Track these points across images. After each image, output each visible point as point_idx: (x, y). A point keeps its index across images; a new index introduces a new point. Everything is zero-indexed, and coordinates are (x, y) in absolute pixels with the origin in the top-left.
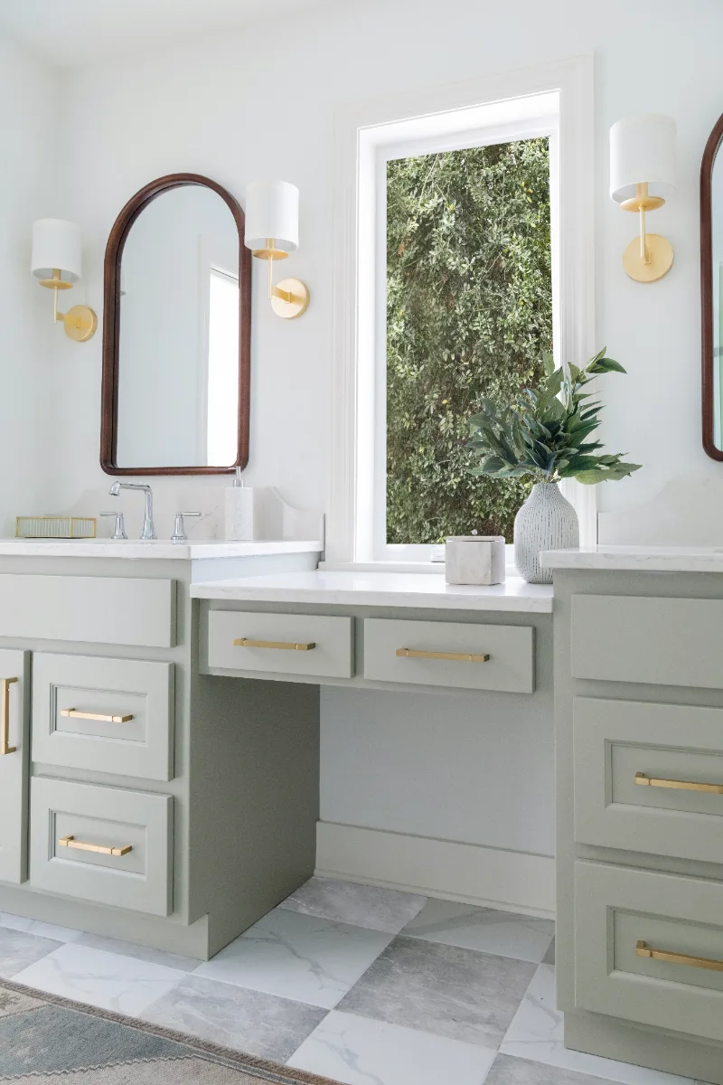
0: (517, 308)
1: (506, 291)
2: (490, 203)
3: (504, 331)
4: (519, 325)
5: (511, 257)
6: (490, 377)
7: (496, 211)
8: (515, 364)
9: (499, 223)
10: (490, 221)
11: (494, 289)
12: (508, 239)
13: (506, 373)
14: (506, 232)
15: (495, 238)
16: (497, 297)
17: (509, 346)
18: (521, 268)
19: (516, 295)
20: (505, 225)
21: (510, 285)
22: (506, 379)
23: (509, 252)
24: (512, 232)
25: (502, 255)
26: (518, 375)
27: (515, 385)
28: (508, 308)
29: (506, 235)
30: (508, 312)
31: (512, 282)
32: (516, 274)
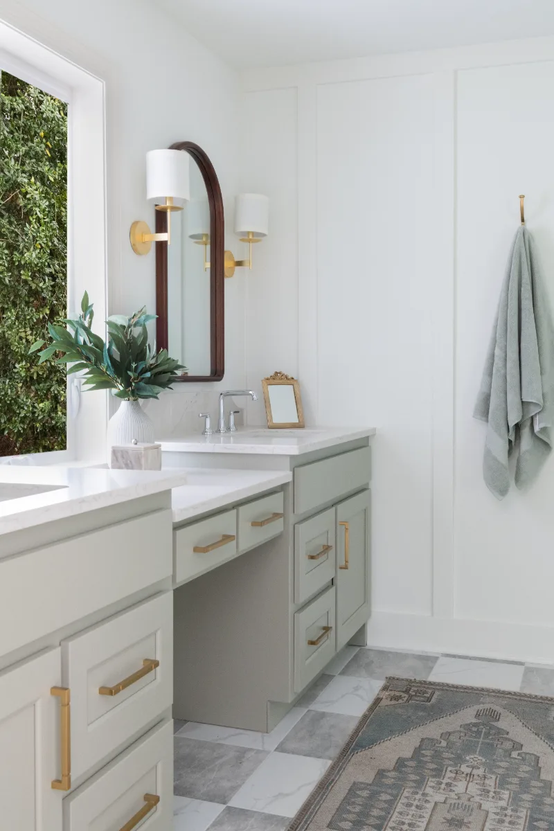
0: (35, 249)
1: (23, 230)
2: (5, 132)
3: (20, 267)
4: (36, 265)
5: (29, 199)
6: (6, 306)
7: (14, 146)
8: (32, 299)
9: (17, 159)
10: (7, 153)
11: (10, 223)
12: (26, 181)
13: (23, 306)
14: (23, 172)
15: (12, 172)
16: (13, 232)
17: (26, 282)
18: (38, 213)
19: (33, 236)
20: (23, 164)
21: (27, 224)
22: (23, 310)
23: (27, 193)
24: (30, 176)
25: (20, 192)
26: (34, 310)
27: (31, 318)
28: (25, 246)
29: (24, 175)
30: (25, 250)
31: (30, 223)
32: (34, 217)
